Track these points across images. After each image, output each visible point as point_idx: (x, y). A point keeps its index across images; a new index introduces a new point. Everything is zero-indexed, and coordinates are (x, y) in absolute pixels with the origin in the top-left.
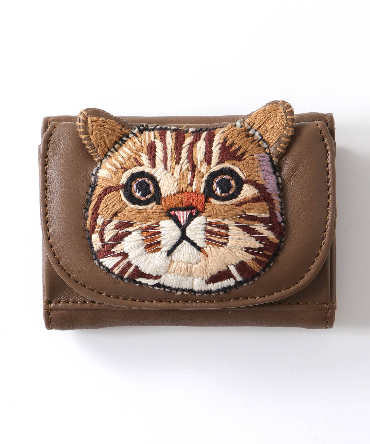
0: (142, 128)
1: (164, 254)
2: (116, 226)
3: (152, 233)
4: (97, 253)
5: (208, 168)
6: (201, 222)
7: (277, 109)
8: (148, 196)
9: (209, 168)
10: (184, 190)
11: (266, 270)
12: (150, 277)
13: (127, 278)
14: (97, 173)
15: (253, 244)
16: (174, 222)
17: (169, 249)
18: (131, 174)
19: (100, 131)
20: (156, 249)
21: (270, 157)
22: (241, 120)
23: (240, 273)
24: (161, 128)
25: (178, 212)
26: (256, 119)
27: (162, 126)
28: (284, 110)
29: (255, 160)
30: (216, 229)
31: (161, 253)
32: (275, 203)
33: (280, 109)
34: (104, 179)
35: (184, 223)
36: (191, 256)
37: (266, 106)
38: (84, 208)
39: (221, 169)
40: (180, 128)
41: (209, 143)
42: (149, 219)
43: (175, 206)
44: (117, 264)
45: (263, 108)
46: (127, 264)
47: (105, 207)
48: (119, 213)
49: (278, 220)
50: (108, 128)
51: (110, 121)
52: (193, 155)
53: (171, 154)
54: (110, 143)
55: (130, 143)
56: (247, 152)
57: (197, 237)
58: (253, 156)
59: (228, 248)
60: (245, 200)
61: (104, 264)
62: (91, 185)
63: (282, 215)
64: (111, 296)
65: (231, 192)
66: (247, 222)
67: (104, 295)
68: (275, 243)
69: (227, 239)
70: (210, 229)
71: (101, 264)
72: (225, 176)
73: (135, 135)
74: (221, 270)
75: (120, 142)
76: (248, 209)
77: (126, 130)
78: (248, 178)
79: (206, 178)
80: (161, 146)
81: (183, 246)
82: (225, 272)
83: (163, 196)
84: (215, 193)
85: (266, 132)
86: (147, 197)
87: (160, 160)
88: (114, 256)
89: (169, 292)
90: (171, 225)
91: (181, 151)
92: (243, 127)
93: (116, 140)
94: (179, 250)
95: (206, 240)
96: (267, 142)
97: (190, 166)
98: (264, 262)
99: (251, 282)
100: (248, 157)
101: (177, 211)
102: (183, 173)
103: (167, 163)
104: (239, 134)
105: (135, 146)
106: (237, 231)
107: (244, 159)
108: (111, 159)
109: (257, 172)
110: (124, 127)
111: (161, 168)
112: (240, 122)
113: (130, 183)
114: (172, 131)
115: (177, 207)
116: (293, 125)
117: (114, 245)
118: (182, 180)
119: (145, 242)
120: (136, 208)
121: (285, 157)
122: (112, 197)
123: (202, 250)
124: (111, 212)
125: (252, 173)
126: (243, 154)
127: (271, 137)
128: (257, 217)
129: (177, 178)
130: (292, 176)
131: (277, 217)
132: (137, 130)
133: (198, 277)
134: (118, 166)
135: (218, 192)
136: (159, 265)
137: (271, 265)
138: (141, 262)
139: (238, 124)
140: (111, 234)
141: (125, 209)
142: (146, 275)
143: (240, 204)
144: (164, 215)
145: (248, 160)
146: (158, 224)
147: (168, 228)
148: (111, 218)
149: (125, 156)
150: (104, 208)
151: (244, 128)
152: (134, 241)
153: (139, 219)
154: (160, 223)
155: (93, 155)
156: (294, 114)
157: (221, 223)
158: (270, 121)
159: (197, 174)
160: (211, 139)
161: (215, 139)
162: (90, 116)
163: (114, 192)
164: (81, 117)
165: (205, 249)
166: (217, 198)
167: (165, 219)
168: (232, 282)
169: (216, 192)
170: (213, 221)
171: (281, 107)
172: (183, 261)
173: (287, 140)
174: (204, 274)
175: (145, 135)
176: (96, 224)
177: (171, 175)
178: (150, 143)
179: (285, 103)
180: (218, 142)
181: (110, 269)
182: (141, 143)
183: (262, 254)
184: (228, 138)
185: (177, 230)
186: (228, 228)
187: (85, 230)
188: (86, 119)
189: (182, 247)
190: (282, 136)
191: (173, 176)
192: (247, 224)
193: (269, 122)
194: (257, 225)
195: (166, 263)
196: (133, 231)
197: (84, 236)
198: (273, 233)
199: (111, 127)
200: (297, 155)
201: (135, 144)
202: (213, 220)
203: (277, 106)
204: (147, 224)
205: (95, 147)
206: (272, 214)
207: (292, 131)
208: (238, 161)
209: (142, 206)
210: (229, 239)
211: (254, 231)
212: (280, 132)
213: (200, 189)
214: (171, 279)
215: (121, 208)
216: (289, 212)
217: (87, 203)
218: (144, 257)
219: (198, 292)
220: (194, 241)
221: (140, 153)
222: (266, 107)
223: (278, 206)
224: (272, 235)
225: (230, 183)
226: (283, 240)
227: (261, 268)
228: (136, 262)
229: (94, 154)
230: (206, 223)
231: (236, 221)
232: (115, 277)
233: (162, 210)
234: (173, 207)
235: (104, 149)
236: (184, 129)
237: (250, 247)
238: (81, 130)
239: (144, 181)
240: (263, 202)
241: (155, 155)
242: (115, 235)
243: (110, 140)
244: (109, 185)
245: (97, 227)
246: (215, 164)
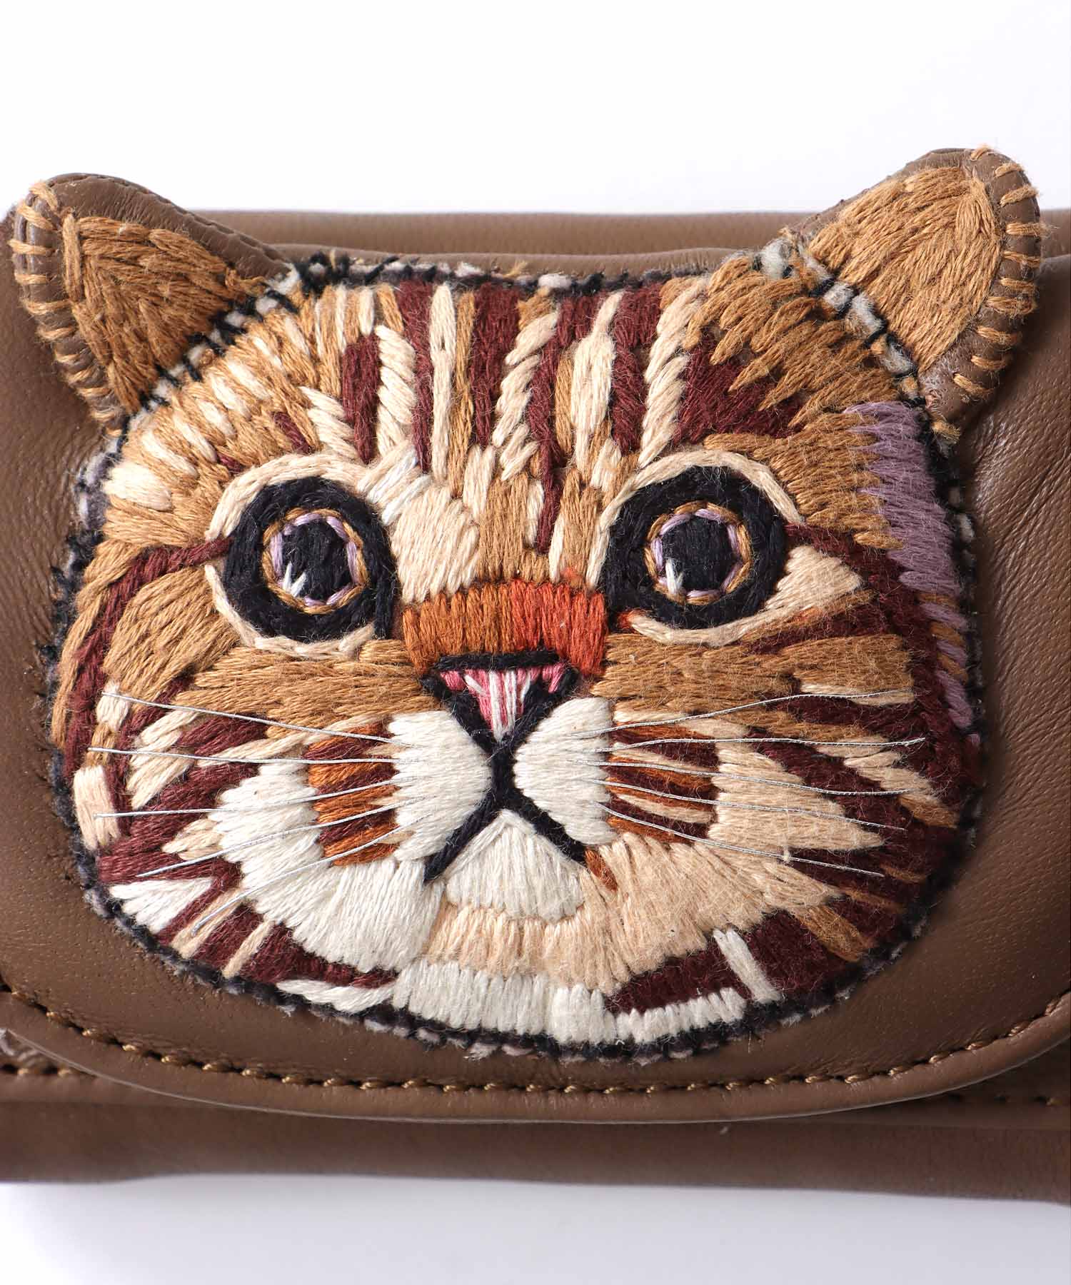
0: (317, 268)
1: (407, 872)
2: (185, 733)
3: (355, 770)
4: (98, 858)
5: (623, 469)
6: (584, 725)
7: (961, 191)
8: (340, 598)
9: (629, 469)
10: (508, 571)
11: (894, 955)
12: (343, 975)
13: (237, 980)
14: (102, 481)
15: (833, 830)
16: (460, 722)
17: (432, 851)
18: (261, 491)
19: (118, 283)
20: (371, 847)
21: (919, 419)
22: (788, 240)
23: (769, 968)
24: (408, 272)
25: (475, 676)
26: (857, 234)
27: (415, 261)
28: (992, 194)
29: (849, 435)
30: (655, 761)
31: (397, 867)
32: (940, 640)
33: (974, 191)
34: (132, 511)
35: (507, 730)
36: (538, 883)
37: (906, 172)
38: (43, 642)
39: (683, 474)
40: (497, 271)
41: (632, 349)
42: (341, 705)
43: (465, 648)
44: (190, 915)
45: (893, 183)
46: (236, 913)
47: (137, 644)
48: (200, 674)
49: (955, 720)
50: (155, 270)
51: (167, 238)
52: (552, 405)
53: (452, 395)
54: (167, 339)
55: (259, 343)
56: (813, 392)
57: (566, 794)
58: (837, 412)
59: (711, 851)
60: (798, 622)
61: (128, 909)
62: (74, 538)
63: (972, 691)
64: (166, 1055)
65: (731, 584)
66: (803, 726)
67: (131, 1051)
68: (939, 829)
69: (710, 808)
70: (630, 761)
71: (114, 908)
72: (705, 507)
73: (284, 301)
74: (679, 951)
75: (215, 336)
76: (812, 667)
77: (243, 278)
78: (815, 518)
79: (614, 513)
80: (404, 357)
81: (500, 835)
82: (700, 963)
83: (407, 595)
84: (657, 588)
85: (903, 298)
86: (332, 600)
87: (398, 423)
88: (173, 875)
89: (434, 1047)
90: (444, 735)
91: (499, 385)
92: (793, 272)
93: (195, 325)
94: (481, 855)
95: (607, 810)
96: (909, 344)
97: (540, 457)
98: (882, 916)
99: (821, 1010)
100: (814, 417)
101: (471, 671)
102: (503, 489)
103: (428, 440)
104: (775, 305)
105: (281, 358)
106: (759, 773)
107: (798, 428)
108: (170, 415)
109: (855, 489)
110: (231, 265)
111: (404, 462)
112: (782, 249)
113: (255, 532)
114: (459, 286)
115: (476, 652)
116: (1035, 269)
117: (176, 824)
118: (498, 524)
119: (320, 813)
120: (280, 654)
121: (991, 418)
122: (168, 597)
123: (589, 854)
124: (163, 667)
125: (834, 494)
126: (792, 404)
127: (928, 324)
128: (851, 703)
129: (475, 515)
130: (1024, 510)
131: (950, 707)
132: (294, 278)
133: (570, 983)
134: (200, 448)
135: (670, 584)
136: (386, 924)
137: (917, 932)
138: (303, 905)
139: (772, 256)
140: (162, 771)
141: (231, 657)
142: (325, 969)
143: (774, 642)
144: (409, 688)
145: (813, 431)
146: (381, 729)
147: (429, 752)
148: (163, 694)
149: (234, 402)
150: (129, 650)
151: (801, 276)
152: (269, 810)
153: (291, 705)
154: (392, 728)
155: (88, 393)
156: (1038, 214)
157: (682, 733)
158: (925, 248)
159: (572, 494)
160: (639, 327)
161: (659, 328)
162: (72, 211)
163: (178, 574)
164: (32, 216)
165: (604, 851)
166: (665, 611)
167: (417, 705)
168: (730, 1008)
169: (661, 581)
170: (645, 721)
171: (978, 181)
172: (498, 906)
173: (1003, 338)
174: (596, 966)
175: (332, 304)
176: (92, 722)
177: (449, 496)
178: (355, 341)
179: (998, 159)
180: (677, 341)
181: (156, 936)
182: (313, 342)
183: (873, 880)
184: (722, 326)
185: (471, 760)
186: (717, 758)
187: (46, 747)
188: (55, 225)
189: (494, 841)
190: (977, 320)
191: (457, 505)
192: (803, 738)
193: (919, 251)
194: (853, 741)
195: (420, 915)
196: (267, 761)
197: (37, 775)
198: (930, 783)
199: (173, 264)
200: (1049, 411)
201: (281, 344)
202: (645, 716)
203: (958, 173)
204: (329, 728)
205: (94, 357)
206: (927, 689)
207: (1026, 296)
208: (767, 437)
209: (308, 642)
210: (718, 809)
211: (839, 773)
212: (971, 301)
213: (586, 565)
214: (445, 988)
215: (209, 650)
216: (1005, 680)
217: (56, 619)
218: (316, 886)
219: (572, 1048)
220: (550, 814)
221: (308, 391)
222: (907, 181)
223: (953, 655)
224: (922, 789)
225: (728, 542)
226: (977, 813)
227: (868, 944)
228: (276, 908)
229: (90, 390)
230: (611, 729)
231: (753, 723)
232: (183, 972)
233: (403, 664)
234: (456, 651)
235: (137, 370)
236: (519, 278)
237: (817, 844)
238: (28, 278)
239: (322, 524)
240: (885, 632)
241: (377, 400)
242: (180, 777)
243: (166, 324)
244: (157, 537)
245: (96, 738)
246: (658, 447)
